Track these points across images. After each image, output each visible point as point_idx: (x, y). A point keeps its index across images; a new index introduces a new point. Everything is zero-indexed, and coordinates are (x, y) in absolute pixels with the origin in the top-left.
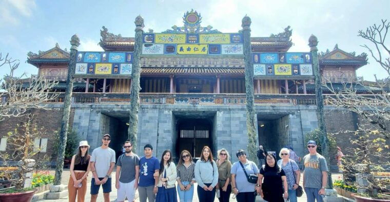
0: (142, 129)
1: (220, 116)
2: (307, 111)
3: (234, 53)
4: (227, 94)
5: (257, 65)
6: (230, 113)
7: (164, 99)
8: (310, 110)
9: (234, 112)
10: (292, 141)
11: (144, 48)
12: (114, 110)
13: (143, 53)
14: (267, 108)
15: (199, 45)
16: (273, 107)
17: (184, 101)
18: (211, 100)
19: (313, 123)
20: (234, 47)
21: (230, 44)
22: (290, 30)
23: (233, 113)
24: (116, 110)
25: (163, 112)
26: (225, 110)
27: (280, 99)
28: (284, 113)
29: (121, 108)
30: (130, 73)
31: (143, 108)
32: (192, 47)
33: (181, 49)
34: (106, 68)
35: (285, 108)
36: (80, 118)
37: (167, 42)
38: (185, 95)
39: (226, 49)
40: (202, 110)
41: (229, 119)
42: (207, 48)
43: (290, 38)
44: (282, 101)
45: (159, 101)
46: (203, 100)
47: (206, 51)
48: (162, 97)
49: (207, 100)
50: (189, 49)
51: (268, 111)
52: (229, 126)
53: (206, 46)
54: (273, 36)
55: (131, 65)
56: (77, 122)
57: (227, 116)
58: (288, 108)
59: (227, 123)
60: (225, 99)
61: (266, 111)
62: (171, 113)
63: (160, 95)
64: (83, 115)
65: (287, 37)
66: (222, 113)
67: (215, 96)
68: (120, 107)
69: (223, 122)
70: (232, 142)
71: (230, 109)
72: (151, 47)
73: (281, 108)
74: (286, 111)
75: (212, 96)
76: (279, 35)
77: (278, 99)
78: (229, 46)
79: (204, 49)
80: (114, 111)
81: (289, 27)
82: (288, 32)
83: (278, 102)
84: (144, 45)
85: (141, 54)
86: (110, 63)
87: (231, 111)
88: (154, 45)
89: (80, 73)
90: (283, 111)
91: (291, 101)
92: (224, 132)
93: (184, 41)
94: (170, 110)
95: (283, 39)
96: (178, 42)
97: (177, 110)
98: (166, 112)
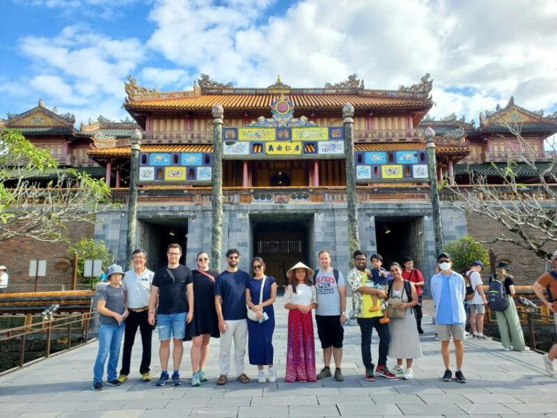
0: (204, 242)
1: (319, 219)
2: (452, 210)
3: (332, 152)
4: (329, 187)
5: (361, 167)
6: (334, 216)
7: (236, 196)
8: (455, 209)
9: (340, 213)
10: (428, 255)
11: (225, 146)
12: (158, 214)
13: (224, 153)
14: (390, 207)
15: (291, 142)
16: (398, 205)
17: (266, 200)
18: (306, 197)
19: (460, 228)
20: (333, 144)
21: (328, 140)
22: (429, 80)
23: (339, 215)
24: (161, 214)
25: (235, 216)
26: (327, 210)
27: (410, 194)
28: (416, 213)
29: (170, 211)
30: (210, 178)
31: (204, 211)
32: (283, 144)
33: (271, 148)
34: (178, 173)
35: (417, 206)
36: (104, 227)
37: (252, 139)
38: (267, 190)
39: (323, 147)
40: (293, 212)
41: (333, 224)
42: (301, 147)
43: (430, 93)
44: (412, 197)
45: (229, 199)
46: (294, 198)
47: (300, 150)
48: (233, 194)
49: (300, 197)
50: (279, 148)
51: (392, 211)
52: (334, 234)
53: (299, 144)
54: (403, 90)
55: (210, 168)
56: (101, 233)
57: (330, 219)
58: (423, 207)
59: (330, 230)
60: (326, 195)
61: (388, 212)
62: (247, 216)
63: (229, 190)
64: (109, 222)
65: (425, 93)
66: (322, 215)
67: (311, 190)
68: (168, 209)
69: (323, 229)
70: (338, 259)
71: (333, 209)
72: (234, 145)
73: (411, 207)
74: (419, 211)
75: (307, 190)
76: (412, 87)
77: (406, 194)
78: (327, 143)
79: (297, 148)
80: (159, 216)
81: (428, 75)
82: (426, 85)
83: (407, 197)
84: (224, 143)
85: (223, 154)
86: (183, 166)
87: (336, 214)
88: (237, 143)
89: (146, 179)
90: (415, 211)
91: (426, 195)
92: (326, 244)
93: (273, 137)
94: (246, 211)
95: (418, 96)
96: (267, 139)
97: (256, 212)
98: (240, 216)
